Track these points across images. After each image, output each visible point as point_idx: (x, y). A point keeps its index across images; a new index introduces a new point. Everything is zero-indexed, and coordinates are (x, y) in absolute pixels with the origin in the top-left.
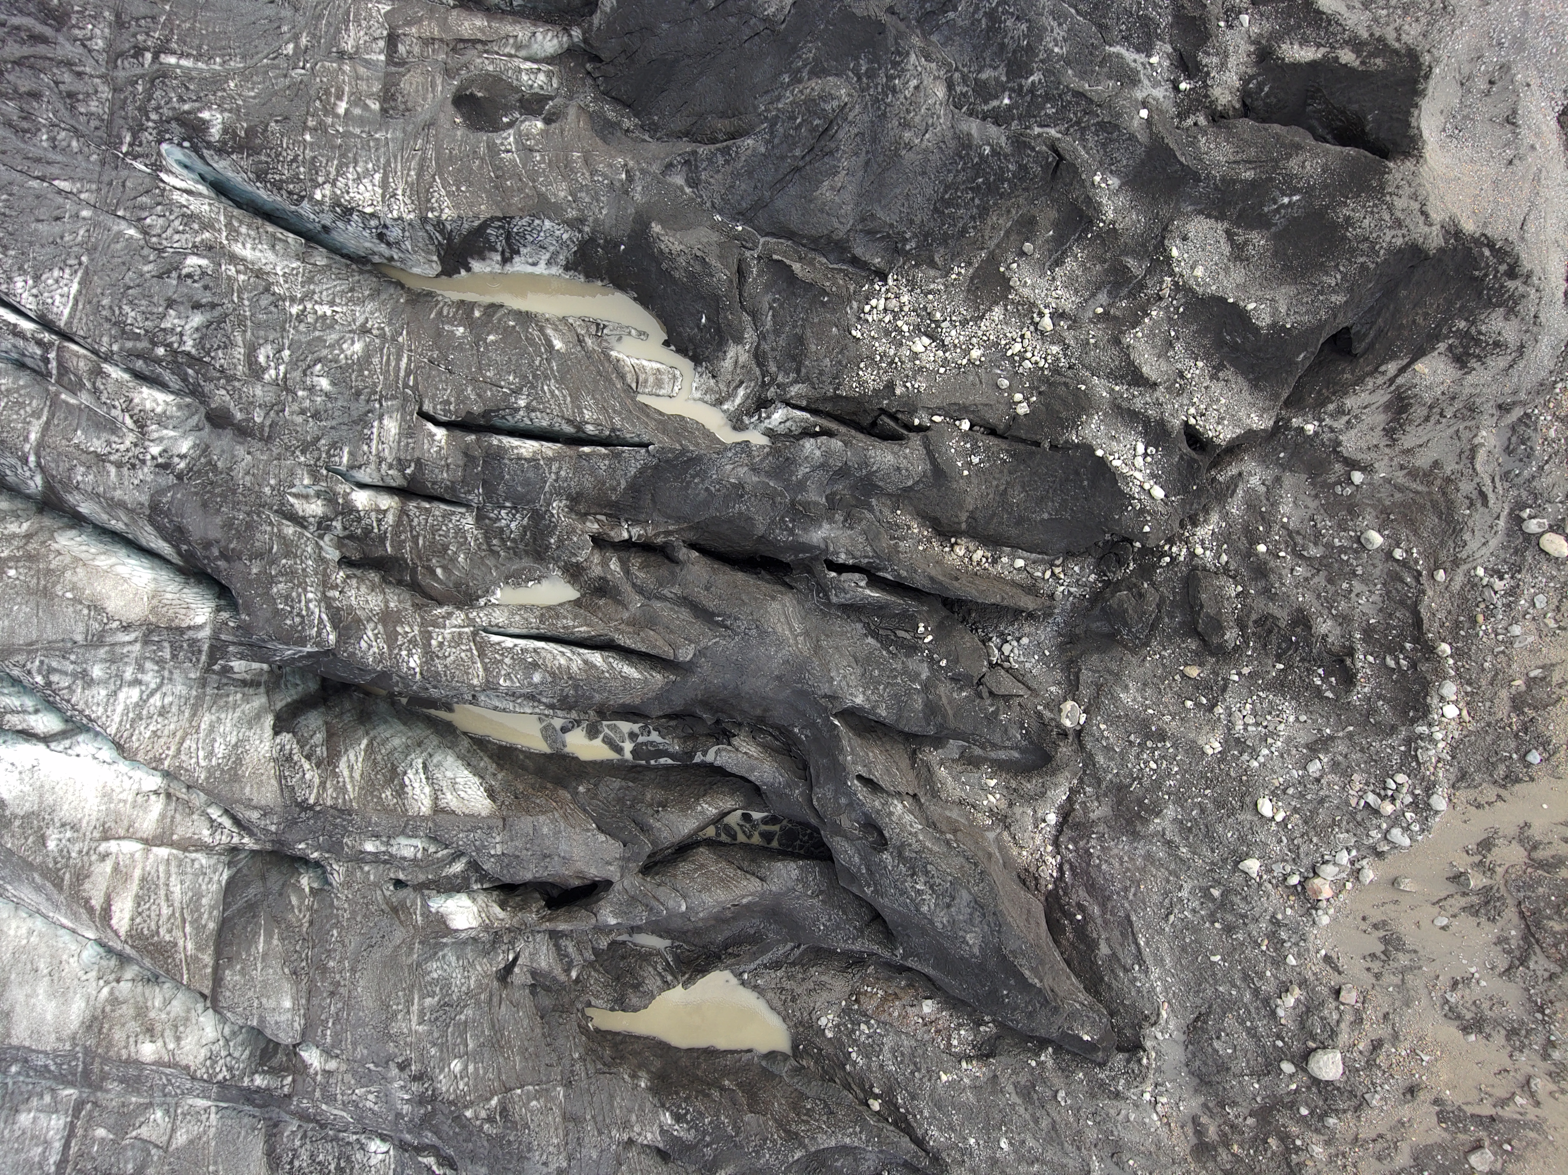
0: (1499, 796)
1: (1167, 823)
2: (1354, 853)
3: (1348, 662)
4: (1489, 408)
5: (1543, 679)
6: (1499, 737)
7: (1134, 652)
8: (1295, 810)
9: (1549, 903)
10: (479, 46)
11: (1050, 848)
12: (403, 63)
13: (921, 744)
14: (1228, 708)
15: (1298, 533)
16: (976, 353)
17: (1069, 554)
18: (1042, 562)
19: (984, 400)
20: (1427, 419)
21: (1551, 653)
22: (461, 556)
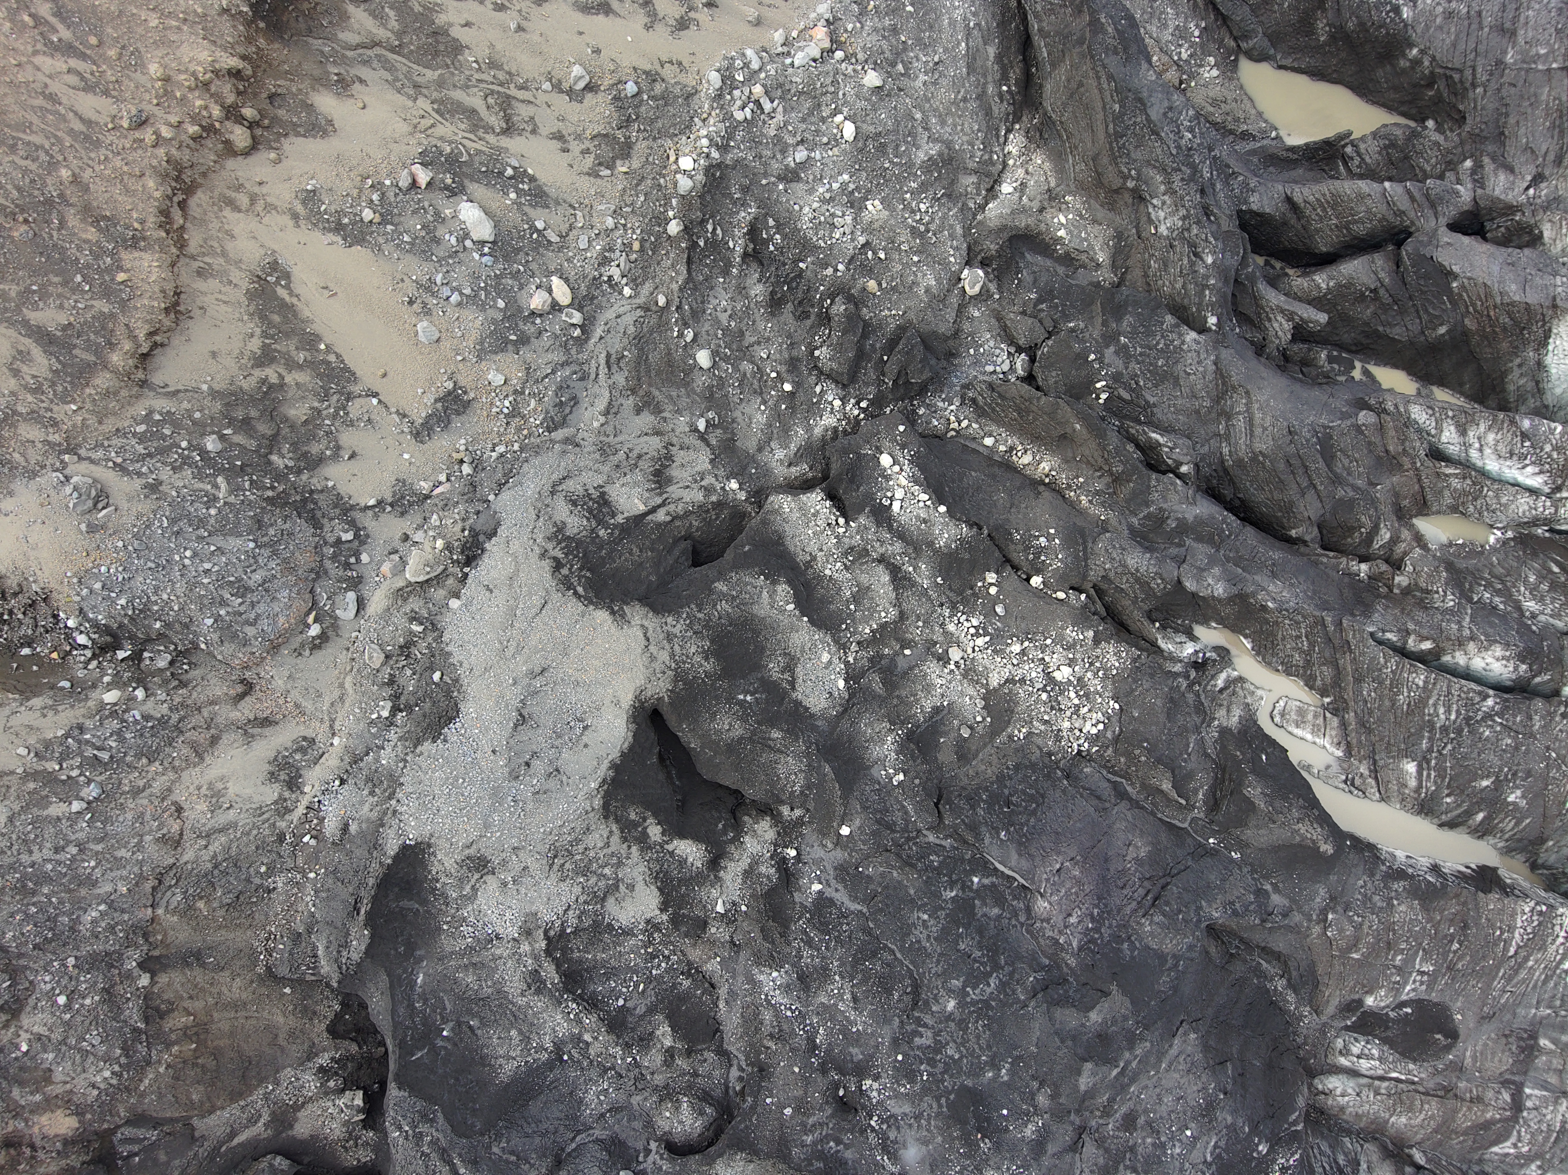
0: (663, 66)
1: (925, 147)
2: (788, 61)
3: (749, 247)
4: (588, 448)
5: (600, 164)
6: (652, 121)
7: (911, 323)
8: (823, 120)
10: (1421, 1089)
11: (1011, 162)
12: (1505, 1083)
13: (1111, 290)
14: (853, 240)
15: (755, 391)
16: (1016, 648)
17: (939, 437)
18: (967, 437)
19: (1020, 598)
20: (640, 456)
21: (587, 185)
22: (1532, 579)
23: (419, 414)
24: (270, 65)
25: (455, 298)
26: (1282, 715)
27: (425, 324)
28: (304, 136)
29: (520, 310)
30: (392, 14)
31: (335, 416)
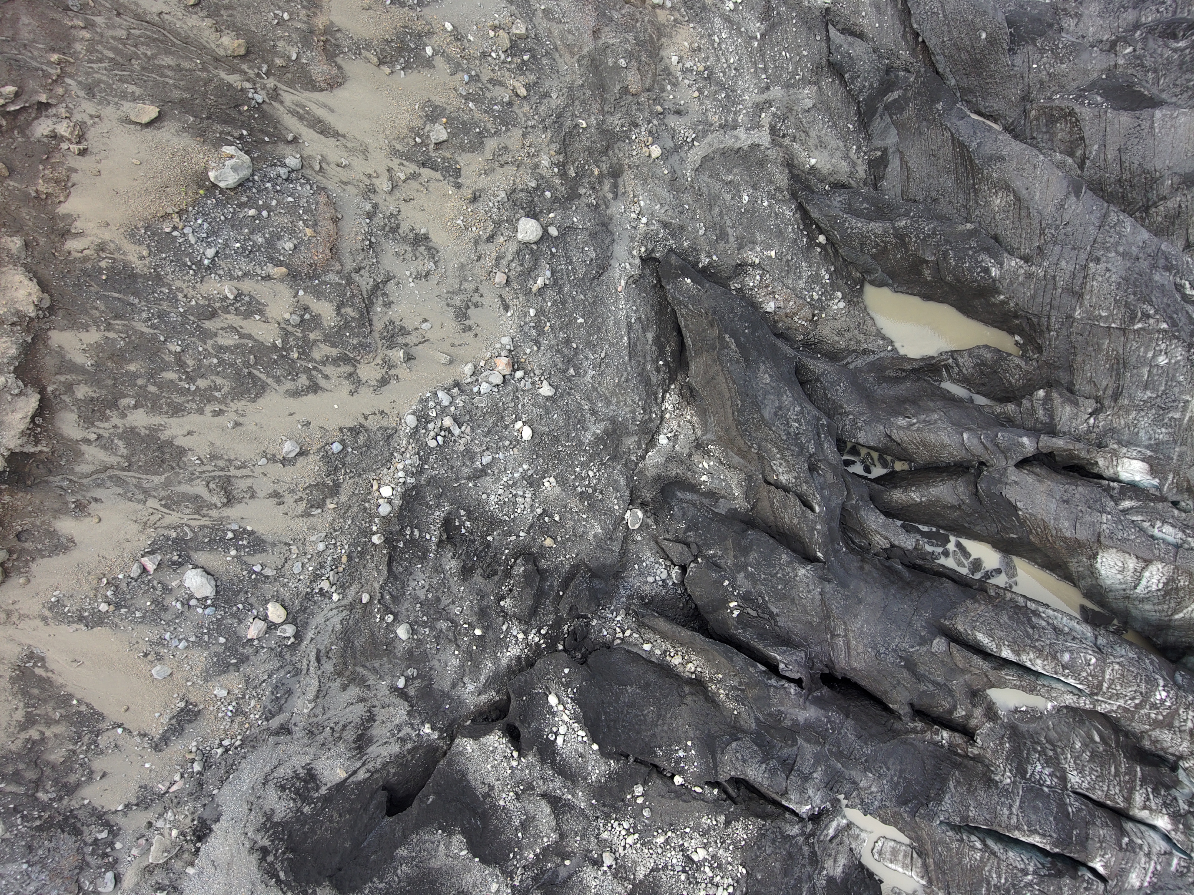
0: (366, 419)
1: (592, 428)
2: (476, 389)
3: (444, 537)
4: (298, 733)
5: (311, 507)
6: (356, 464)
7: (583, 562)
8: (506, 427)
9: (352, 329)
11: (667, 416)
13: (746, 514)
14: (532, 511)
15: (450, 641)
16: (660, 839)
17: (608, 646)
18: (630, 644)
19: (663, 800)
20: (344, 727)
21: (300, 525)
22: (1078, 745)
23: (156, 732)
24: (16, 510)
25: (182, 646)
26: (880, 854)
27: (158, 667)
28: (50, 556)
29: (239, 638)
30: (120, 443)
31: (87, 751)
